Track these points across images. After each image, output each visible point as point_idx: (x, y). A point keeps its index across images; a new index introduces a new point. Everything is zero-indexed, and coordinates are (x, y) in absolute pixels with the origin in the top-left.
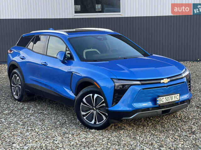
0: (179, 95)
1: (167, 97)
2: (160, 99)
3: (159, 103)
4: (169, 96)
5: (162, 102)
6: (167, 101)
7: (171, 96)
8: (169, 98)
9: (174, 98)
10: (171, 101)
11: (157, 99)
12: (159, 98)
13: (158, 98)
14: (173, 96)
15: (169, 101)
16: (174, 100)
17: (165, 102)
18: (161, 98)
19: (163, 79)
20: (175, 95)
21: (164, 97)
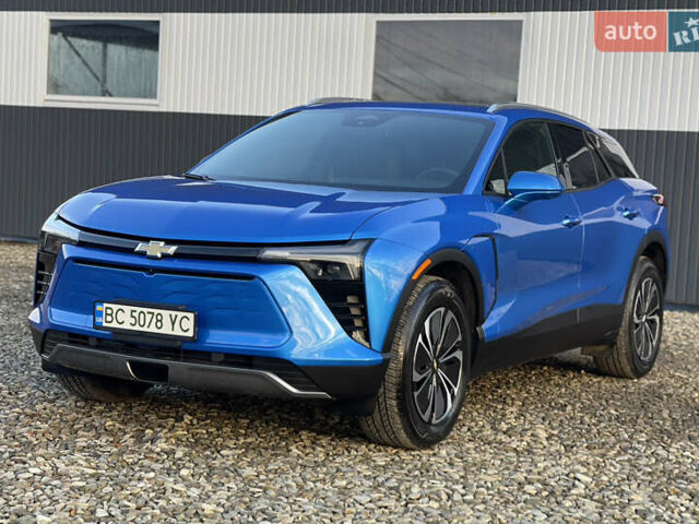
3: (105, 324)
7: (156, 311)
12: (105, 305)
15: (145, 329)
18: (115, 307)
20: (174, 313)
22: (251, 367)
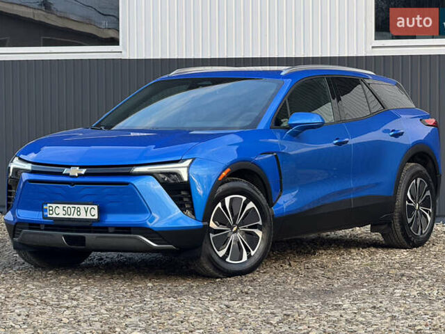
0: (96, 207)
1: (67, 206)
2: (51, 208)
3: (49, 216)
4: (71, 206)
5: (54, 216)
6: (67, 216)
7: (76, 206)
8: (73, 209)
9: (83, 212)
10: (75, 216)
11: (45, 207)
12: (49, 205)
13: (47, 204)
14: (82, 207)
15: (71, 217)
16: (83, 216)
17: (61, 216)
18: (54, 206)
19: (69, 167)
20: (86, 206)
21: (61, 206)
22: (130, 233)
